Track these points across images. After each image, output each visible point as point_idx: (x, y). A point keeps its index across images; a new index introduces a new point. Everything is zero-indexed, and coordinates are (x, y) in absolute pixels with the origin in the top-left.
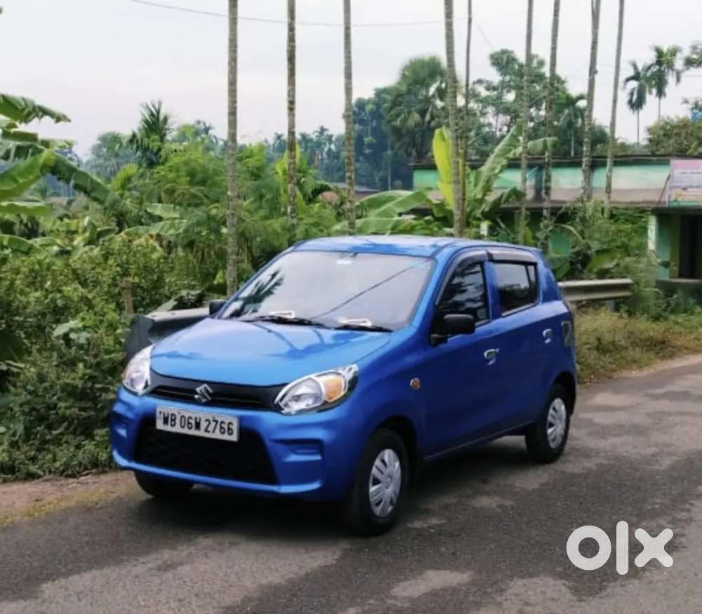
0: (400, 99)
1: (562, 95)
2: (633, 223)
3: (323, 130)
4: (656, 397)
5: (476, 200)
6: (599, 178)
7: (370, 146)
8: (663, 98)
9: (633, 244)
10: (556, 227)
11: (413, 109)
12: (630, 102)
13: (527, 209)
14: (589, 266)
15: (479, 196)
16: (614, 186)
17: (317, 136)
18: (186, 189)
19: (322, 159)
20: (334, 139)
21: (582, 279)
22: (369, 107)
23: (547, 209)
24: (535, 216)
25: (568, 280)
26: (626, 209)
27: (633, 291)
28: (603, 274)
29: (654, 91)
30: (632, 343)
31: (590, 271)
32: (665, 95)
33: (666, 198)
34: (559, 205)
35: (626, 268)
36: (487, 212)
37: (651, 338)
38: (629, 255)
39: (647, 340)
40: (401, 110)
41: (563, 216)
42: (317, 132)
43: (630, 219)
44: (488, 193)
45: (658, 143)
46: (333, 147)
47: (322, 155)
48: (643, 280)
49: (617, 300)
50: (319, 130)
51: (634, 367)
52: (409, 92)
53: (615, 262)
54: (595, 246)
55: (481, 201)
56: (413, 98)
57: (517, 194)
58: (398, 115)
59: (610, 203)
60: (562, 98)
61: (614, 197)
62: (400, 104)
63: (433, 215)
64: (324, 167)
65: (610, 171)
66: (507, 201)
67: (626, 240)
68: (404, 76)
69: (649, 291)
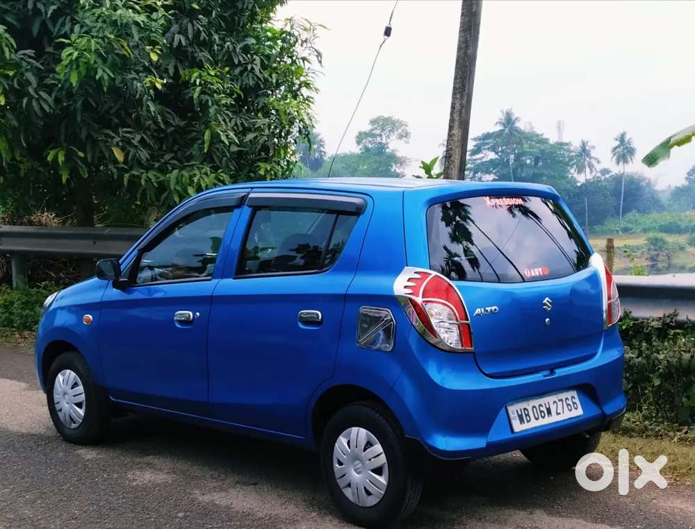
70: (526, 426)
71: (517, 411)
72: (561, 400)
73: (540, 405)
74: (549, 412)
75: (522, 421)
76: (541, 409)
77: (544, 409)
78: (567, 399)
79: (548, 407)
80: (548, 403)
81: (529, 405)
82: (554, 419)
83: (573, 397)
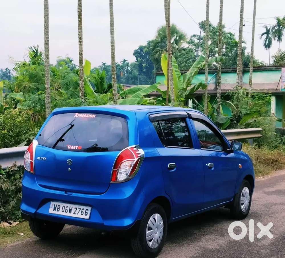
0: (158, 45)
1: (233, 41)
2: (262, 100)
3: (125, 61)
4: (269, 193)
5: (183, 89)
6: (246, 78)
7: (146, 67)
8: (281, 42)
9: (262, 110)
10: (223, 102)
11: (164, 49)
12: (265, 44)
13: (208, 94)
14: (241, 122)
15: (185, 87)
16: (253, 82)
17: (122, 64)
18: (27, 84)
19: (124, 74)
20: (129, 64)
21: (237, 128)
22: (145, 50)
23: (219, 93)
24: (213, 97)
25: (229, 129)
26: (259, 93)
27: (262, 134)
28: (248, 126)
29: (277, 38)
30: (259, 162)
31: (241, 125)
32: (281, 40)
33: (279, 88)
34: (225, 92)
35: (259, 122)
36: (188, 95)
37: (270, 159)
38: (261, 116)
39: (267, 160)
40: (158, 49)
41: (227, 97)
42: (122, 61)
43: (260, 98)
44: (189, 86)
45: (278, 63)
46: (129, 68)
47: (124, 72)
48: (267, 128)
49: (254, 139)
50: (123, 61)
51: (260, 175)
52: (162, 41)
53: (253, 120)
54: (244, 111)
55: (185, 90)
56: (164, 44)
57: (203, 86)
58: (157, 52)
59: (252, 90)
60: (233, 43)
61: (253, 87)
62: (158, 47)
63: (162, 97)
64: (125, 78)
65: (251, 74)
66: (197, 89)
67: (259, 108)
68: (159, 34)
69: (271, 134)
70: (56, 212)
71: (55, 205)
72: (80, 209)
73: (67, 207)
74: (70, 211)
75: (55, 209)
76: (67, 208)
77: (68, 209)
78: (83, 209)
79: (71, 208)
80: (72, 207)
81: (62, 205)
82: (71, 215)
83: (87, 210)
